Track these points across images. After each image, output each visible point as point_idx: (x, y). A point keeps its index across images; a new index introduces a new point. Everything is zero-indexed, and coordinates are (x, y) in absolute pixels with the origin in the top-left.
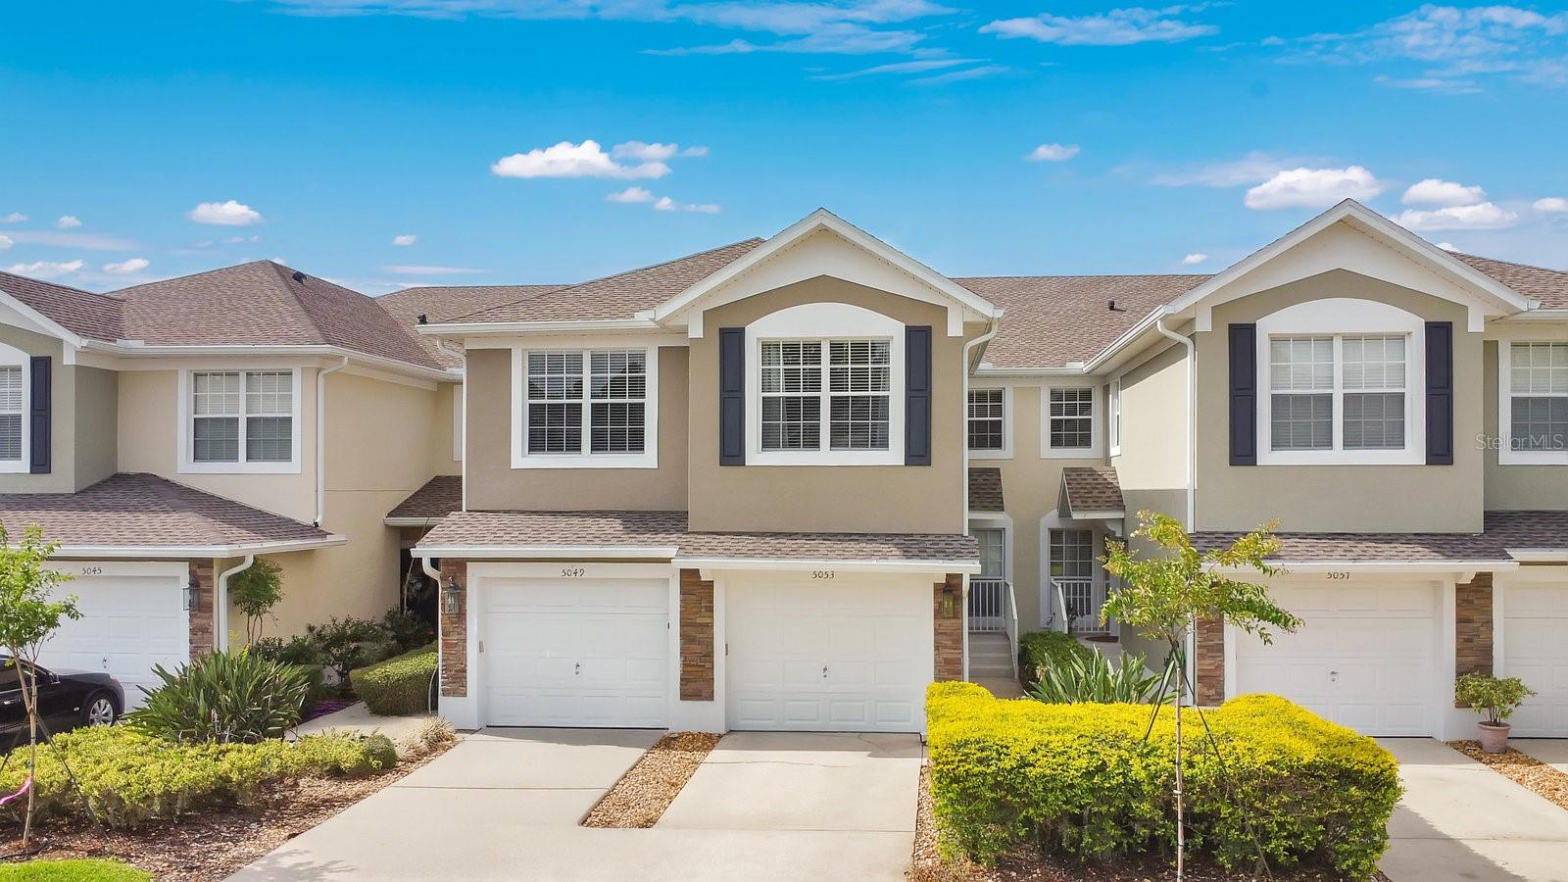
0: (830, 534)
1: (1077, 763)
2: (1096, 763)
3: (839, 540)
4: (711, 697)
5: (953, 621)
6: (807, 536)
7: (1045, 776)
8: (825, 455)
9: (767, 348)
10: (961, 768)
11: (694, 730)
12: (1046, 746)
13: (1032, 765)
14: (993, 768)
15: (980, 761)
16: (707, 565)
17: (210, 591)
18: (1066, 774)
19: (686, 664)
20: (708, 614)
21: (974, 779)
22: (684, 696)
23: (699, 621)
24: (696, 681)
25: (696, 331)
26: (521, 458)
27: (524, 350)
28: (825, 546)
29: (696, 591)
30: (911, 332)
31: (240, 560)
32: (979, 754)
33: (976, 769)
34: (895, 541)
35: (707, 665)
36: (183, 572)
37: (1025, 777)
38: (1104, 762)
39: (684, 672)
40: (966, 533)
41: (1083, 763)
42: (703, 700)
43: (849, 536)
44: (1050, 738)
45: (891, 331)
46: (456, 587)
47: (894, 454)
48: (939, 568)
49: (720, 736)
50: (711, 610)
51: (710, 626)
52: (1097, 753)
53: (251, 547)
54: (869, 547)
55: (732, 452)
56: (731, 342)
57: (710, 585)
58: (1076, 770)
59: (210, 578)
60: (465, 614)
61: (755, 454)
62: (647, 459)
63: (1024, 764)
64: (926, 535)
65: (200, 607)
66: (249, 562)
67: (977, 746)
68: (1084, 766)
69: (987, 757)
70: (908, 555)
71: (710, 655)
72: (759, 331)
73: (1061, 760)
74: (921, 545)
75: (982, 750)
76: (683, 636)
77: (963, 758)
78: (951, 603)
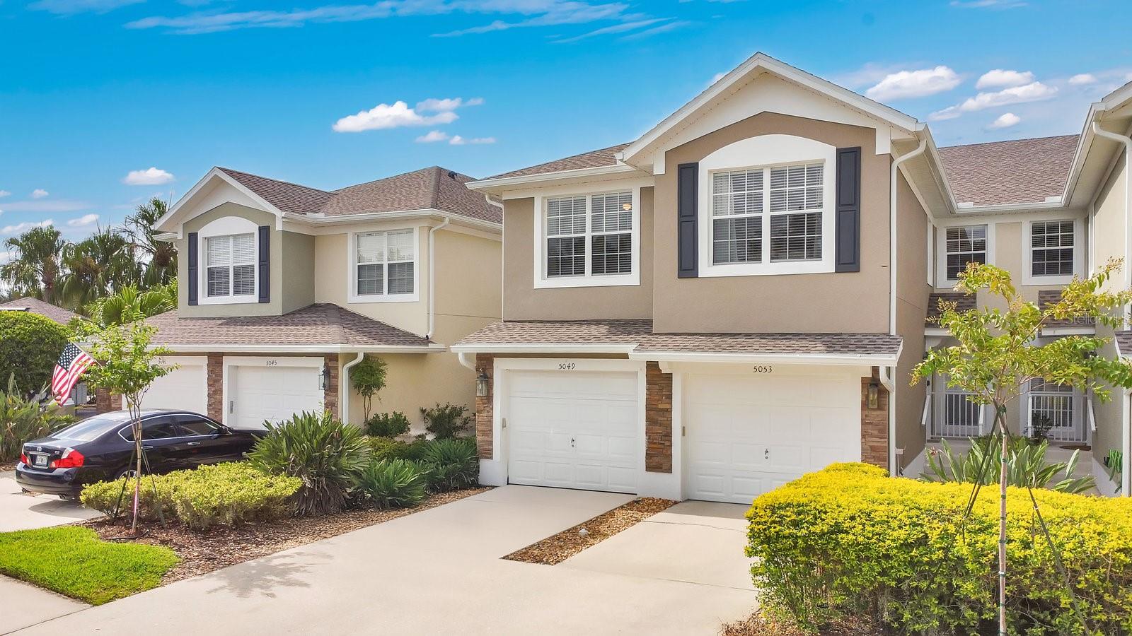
0: (769, 335)
1: (895, 534)
2: (917, 534)
3: (774, 339)
4: (669, 470)
5: (879, 412)
6: (748, 335)
7: (858, 544)
8: (766, 266)
9: (718, 177)
10: (772, 529)
11: (656, 497)
12: (869, 514)
13: (847, 532)
14: (804, 532)
15: (796, 524)
16: (666, 358)
17: (336, 377)
18: (881, 544)
19: (650, 441)
20: (668, 401)
21: (785, 541)
22: (650, 468)
23: (660, 406)
24: (658, 457)
25: (659, 169)
26: (541, 280)
27: (544, 198)
28: (756, 343)
29: (659, 381)
30: (841, 153)
31: (355, 356)
32: (794, 517)
33: (787, 531)
34: (823, 339)
35: (667, 443)
36: (320, 363)
37: (837, 543)
38: (926, 534)
39: (648, 449)
40: (893, 332)
41: (902, 534)
42: (663, 472)
43: (783, 336)
44: (875, 507)
45: (825, 154)
46: (485, 376)
47: (827, 262)
48: (863, 362)
49: (676, 503)
50: (670, 397)
51: (669, 411)
52: (922, 525)
53: (362, 347)
54: (796, 343)
55: (688, 267)
56: (687, 176)
57: (669, 377)
58: (892, 541)
59: (336, 369)
60: (492, 397)
61: (706, 267)
62: (631, 279)
63: (837, 529)
64: (854, 334)
65: (330, 388)
66: (360, 358)
67: (796, 510)
68: (902, 537)
69: (801, 520)
70: (830, 349)
71: (668, 435)
72: (708, 165)
73: (877, 529)
74: (847, 342)
75: (799, 513)
76: (649, 419)
77: (778, 519)
78: (876, 396)
